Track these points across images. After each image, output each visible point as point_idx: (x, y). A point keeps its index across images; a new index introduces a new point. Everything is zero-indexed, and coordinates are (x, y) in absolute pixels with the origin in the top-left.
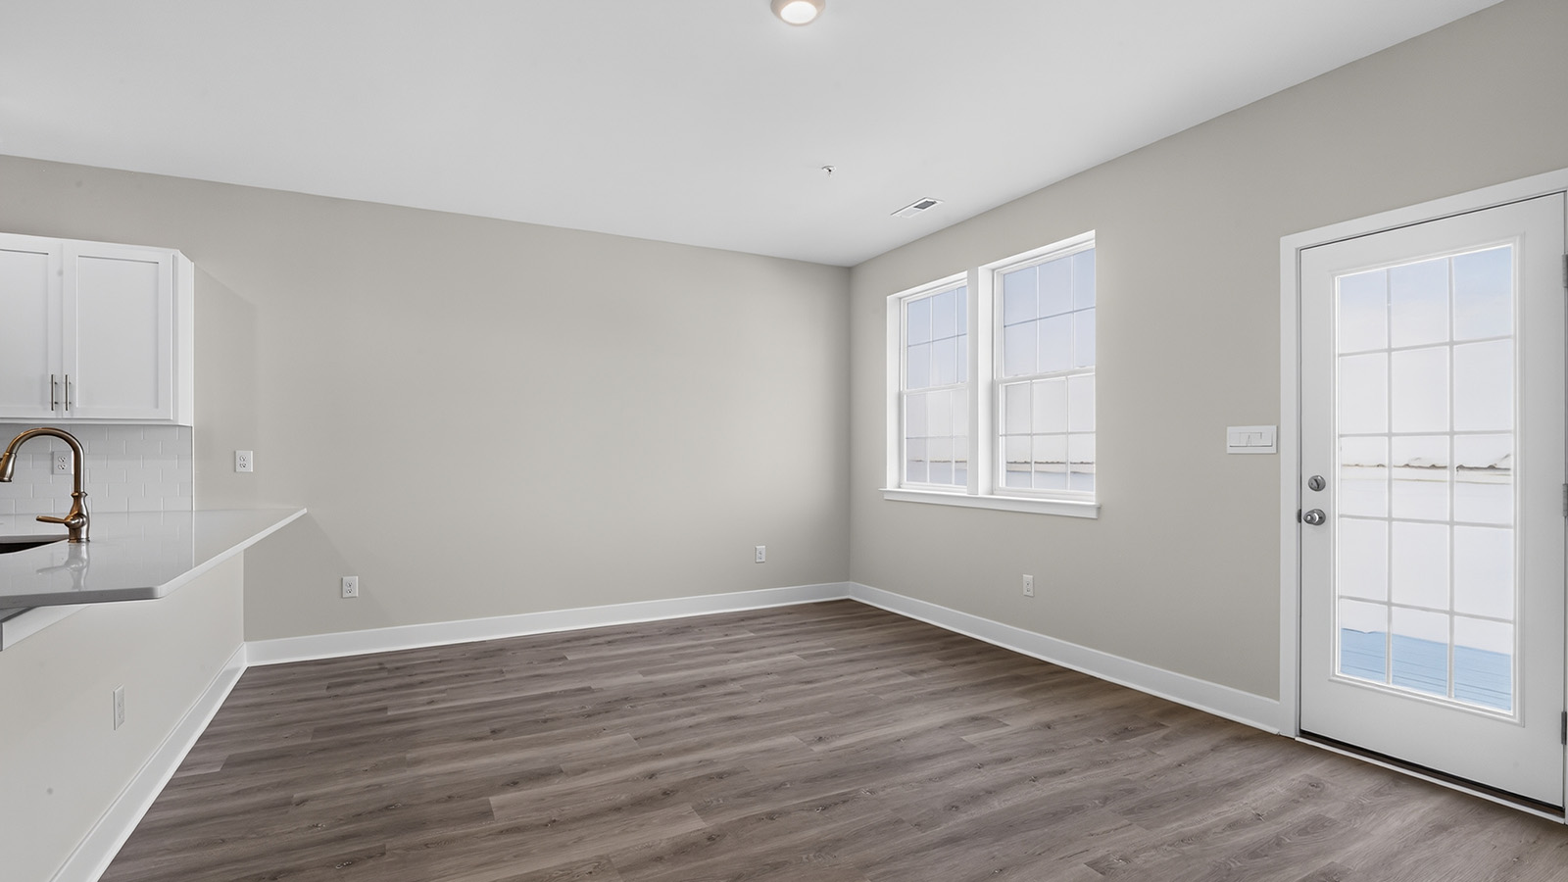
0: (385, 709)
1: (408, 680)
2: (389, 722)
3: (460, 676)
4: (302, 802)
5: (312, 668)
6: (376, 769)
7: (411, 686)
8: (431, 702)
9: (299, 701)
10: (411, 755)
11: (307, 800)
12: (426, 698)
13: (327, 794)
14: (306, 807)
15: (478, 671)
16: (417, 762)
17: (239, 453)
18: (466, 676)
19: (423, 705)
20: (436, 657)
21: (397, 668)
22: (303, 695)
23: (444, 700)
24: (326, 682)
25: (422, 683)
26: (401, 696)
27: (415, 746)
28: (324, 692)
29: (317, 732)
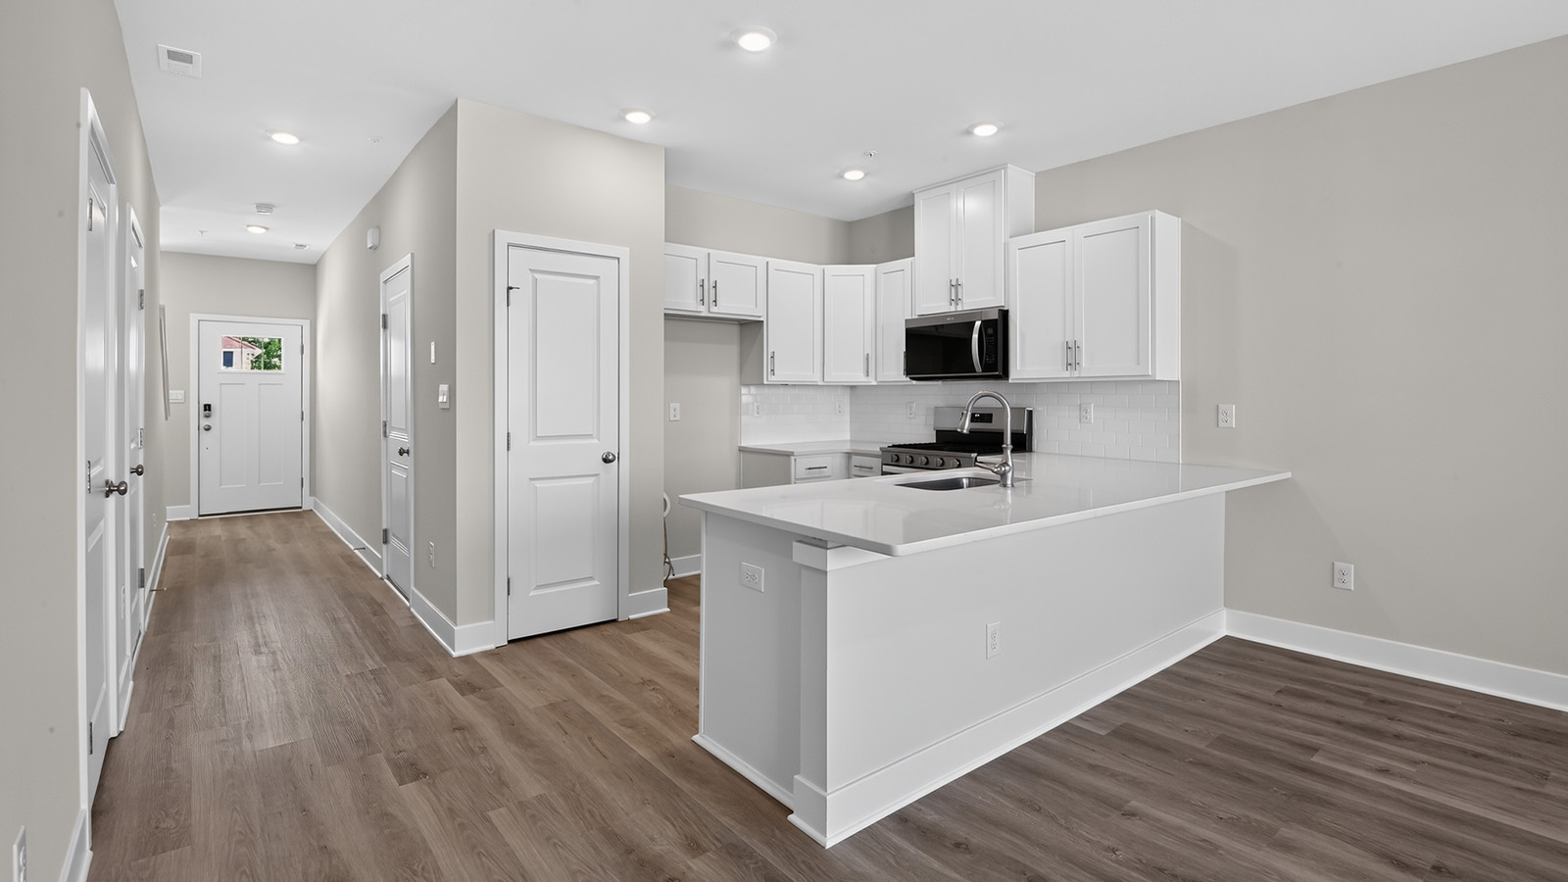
0: (1314, 749)
1: (1382, 724)
2: (1304, 770)
3: (1464, 751)
4: (1131, 814)
5: (1285, 661)
6: (1233, 824)
7: (1378, 734)
8: (1384, 771)
9: (1237, 694)
10: (1287, 832)
11: (1134, 815)
12: (1383, 761)
13: (1158, 820)
14: (1127, 824)
15: (1505, 757)
16: (1287, 847)
17: (1222, 407)
18: (1476, 755)
19: (1370, 769)
20: (1453, 706)
21: (1383, 702)
22: (1246, 689)
23: (1404, 777)
24: (1283, 684)
25: (1398, 737)
26: (1353, 743)
27: (1306, 822)
28: (1270, 696)
29: (1222, 742)
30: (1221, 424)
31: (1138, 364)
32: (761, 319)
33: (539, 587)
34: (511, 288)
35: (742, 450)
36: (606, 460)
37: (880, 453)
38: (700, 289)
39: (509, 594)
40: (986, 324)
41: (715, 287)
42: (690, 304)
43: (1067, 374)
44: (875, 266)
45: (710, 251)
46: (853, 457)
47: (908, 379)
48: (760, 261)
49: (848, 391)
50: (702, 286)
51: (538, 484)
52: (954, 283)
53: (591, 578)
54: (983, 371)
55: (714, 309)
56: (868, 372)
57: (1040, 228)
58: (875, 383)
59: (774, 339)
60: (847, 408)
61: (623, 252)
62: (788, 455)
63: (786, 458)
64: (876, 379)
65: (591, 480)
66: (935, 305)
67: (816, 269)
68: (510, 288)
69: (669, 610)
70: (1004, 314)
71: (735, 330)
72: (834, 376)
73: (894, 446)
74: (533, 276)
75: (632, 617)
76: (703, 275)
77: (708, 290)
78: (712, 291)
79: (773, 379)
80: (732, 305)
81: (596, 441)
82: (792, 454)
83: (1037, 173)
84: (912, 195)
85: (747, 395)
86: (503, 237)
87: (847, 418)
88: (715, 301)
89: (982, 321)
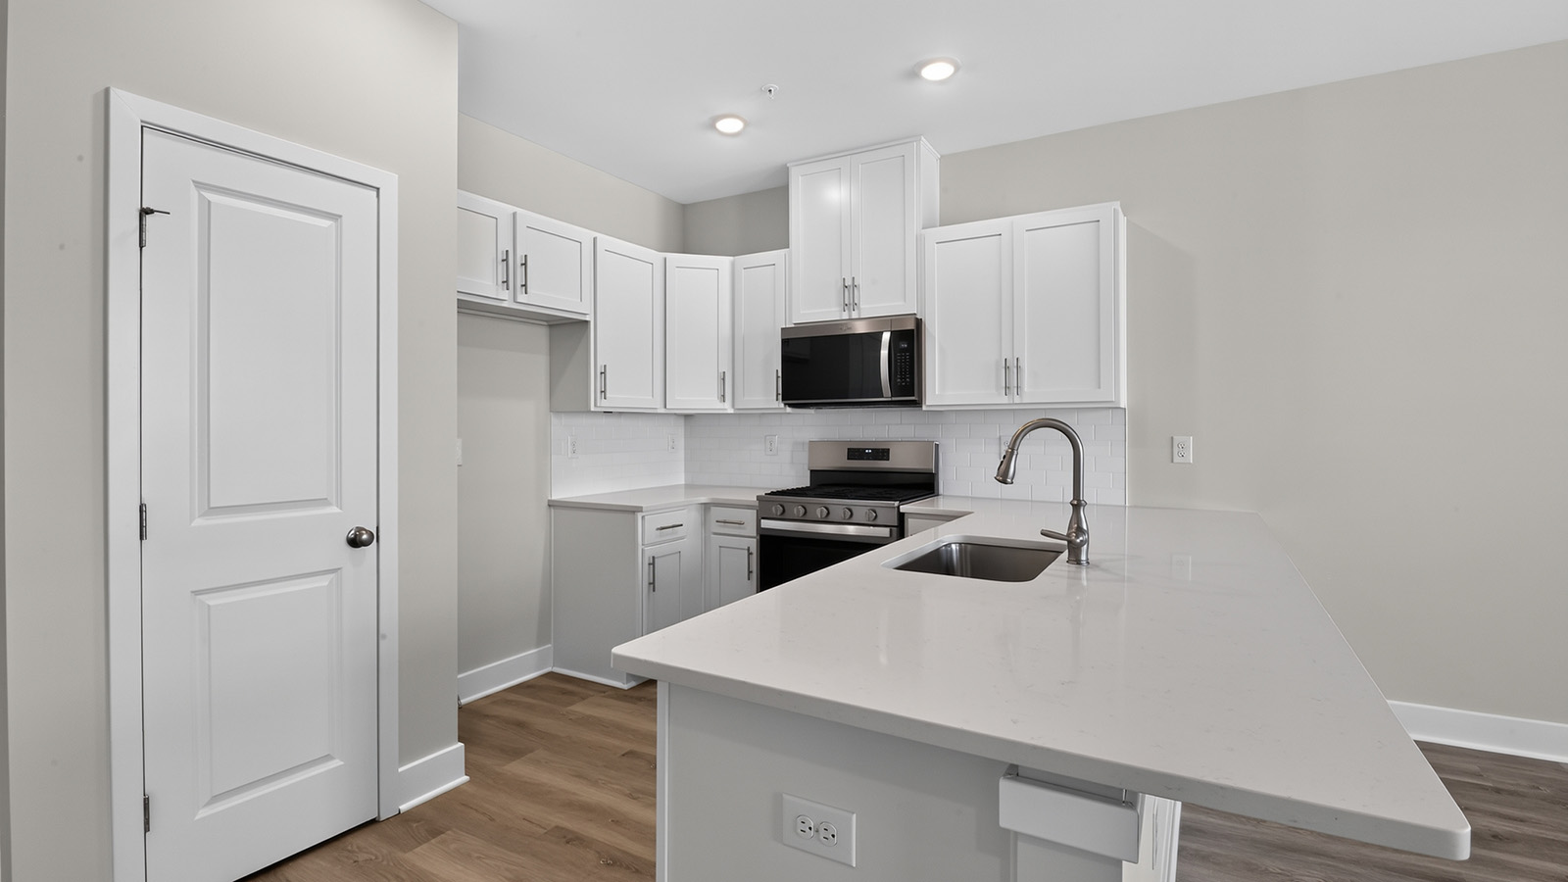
17: (1178, 438)
30: (1177, 459)
31: (1099, 388)
32: (587, 319)
33: (216, 799)
34: (149, 211)
35: (552, 505)
36: (355, 542)
37: (757, 503)
38: (502, 266)
39: (147, 829)
40: (897, 336)
41: (525, 264)
42: (487, 287)
43: (1005, 400)
44: (732, 258)
45: (519, 210)
46: (712, 508)
47: (782, 405)
48: (586, 235)
49: (682, 421)
50: (506, 260)
51: (213, 600)
52: (848, 283)
53: (328, 758)
54: (892, 396)
55: (521, 298)
56: (724, 396)
57: (945, 222)
58: (731, 411)
59: (604, 346)
60: (681, 443)
61: (389, 182)
62: (634, 511)
63: (630, 516)
64: (733, 406)
65: (323, 582)
66: (818, 310)
67: (657, 256)
68: (145, 212)
69: (467, 778)
70: (919, 323)
71: (541, 334)
72: (681, 401)
73: (773, 493)
74: (201, 198)
75: (404, 807)
76: (505, 244)
77: (514, 268)
78: (520, 270)
79: (605, 405)
80: (551, 294)
81: (335, 510)
82: (639, 509)
83: (942, 156)
84: (784, 172)
85: (562, 428)
86: (129, 108)
87: (681, 454)
88: (525, 285)
89: (892, 332)
